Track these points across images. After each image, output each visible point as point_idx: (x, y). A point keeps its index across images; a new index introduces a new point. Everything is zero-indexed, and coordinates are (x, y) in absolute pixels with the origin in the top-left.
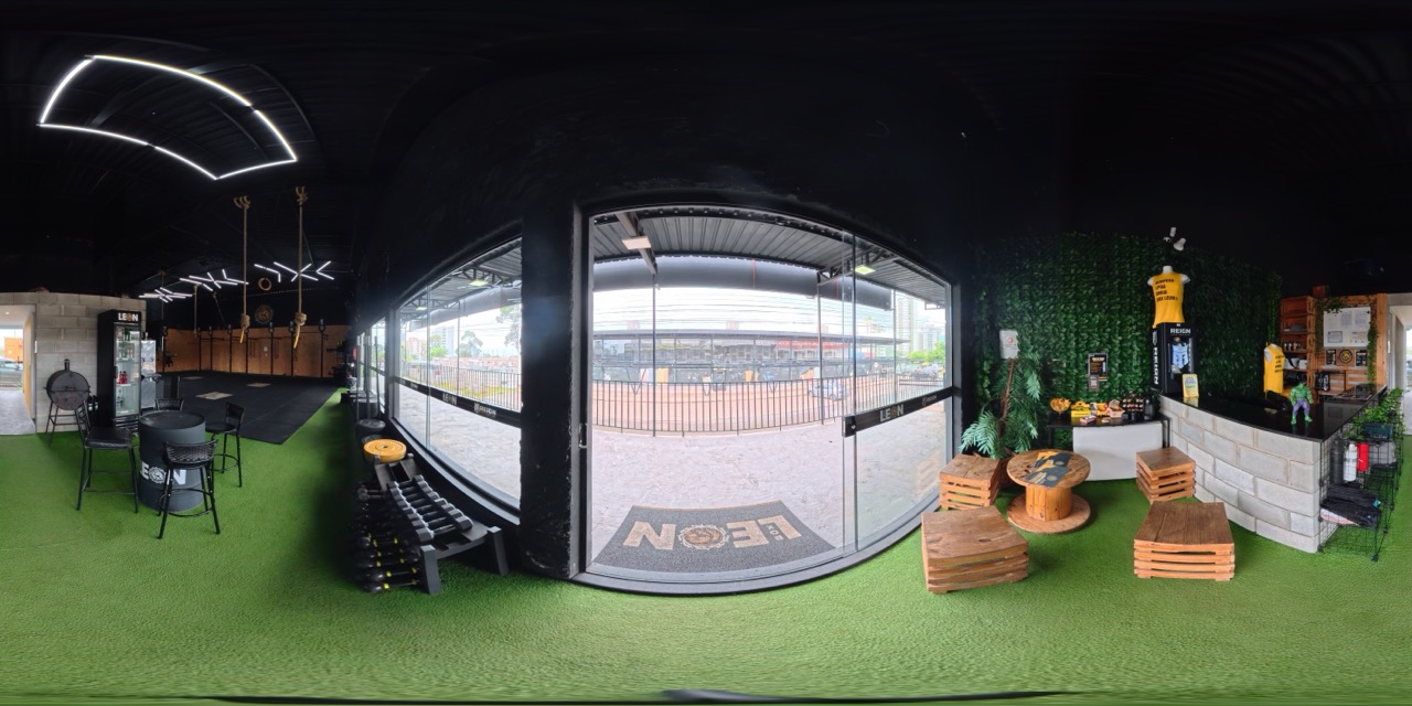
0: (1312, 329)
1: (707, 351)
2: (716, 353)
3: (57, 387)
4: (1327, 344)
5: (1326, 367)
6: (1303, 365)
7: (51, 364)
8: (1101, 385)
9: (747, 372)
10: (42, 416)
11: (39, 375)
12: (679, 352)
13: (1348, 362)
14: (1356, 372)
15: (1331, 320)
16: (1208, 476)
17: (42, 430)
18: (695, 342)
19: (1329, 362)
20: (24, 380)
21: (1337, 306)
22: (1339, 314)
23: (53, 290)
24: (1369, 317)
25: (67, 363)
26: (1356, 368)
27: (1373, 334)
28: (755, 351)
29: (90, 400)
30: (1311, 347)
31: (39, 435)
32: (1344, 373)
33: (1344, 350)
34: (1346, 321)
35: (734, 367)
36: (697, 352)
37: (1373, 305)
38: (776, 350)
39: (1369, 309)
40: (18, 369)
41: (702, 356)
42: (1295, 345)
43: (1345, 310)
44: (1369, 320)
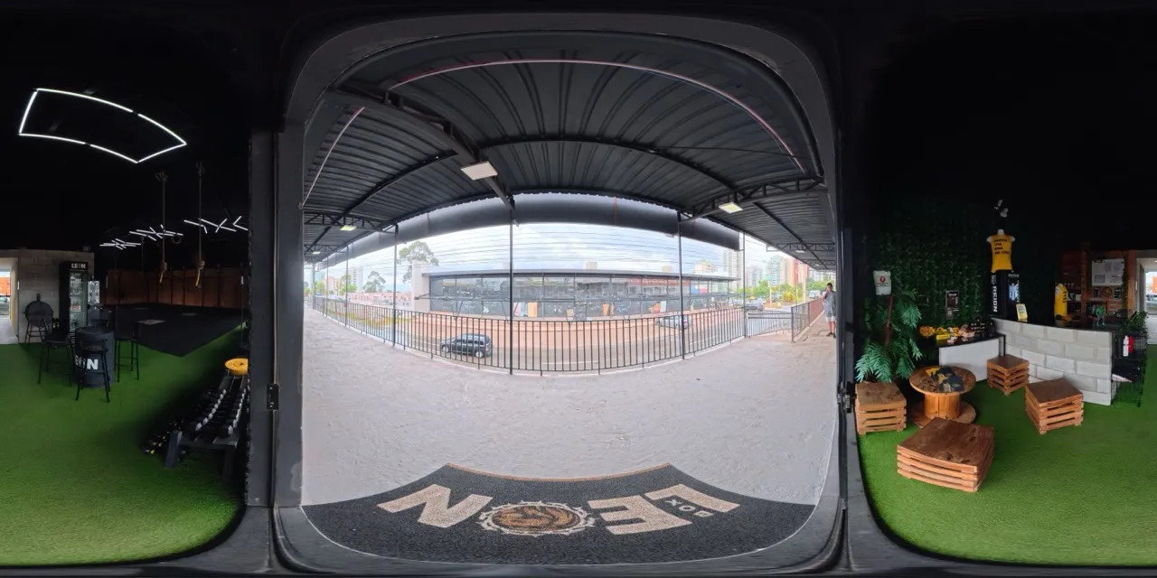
0: (1084, 274)
1: (570, 287)
2: (579, 289)
3: (31, 313)
4: (1094, 284)
5: (1093, 299)
6: (1078, 298)
7: (29, 297)
8: (955, 314)
9: (604, 305)
10: (23, 331)
11: (20, 304)
12: (546, 288)
13: (1108, 296)
14: (1114, 302)
15: (1097, 268)
16: (1039, 368)
17: (22, 341)
18: (561, 280)
19: (1096, 296)
20: (11, 309)
21: (1101, 258)
22: (1103, 263)
23: (30, 247)
24: (1123, 266)
25: (38, 296)
26: (1115, 300)
27: (1126, 278)
28: (611, 287)
29: (54, 321)
30: (1083, 286)
31: (21, 344)
32: (1106, 303)
33: (1106, 288)
34: (1108, 268)
35: (592, 301)
36: (563, 288)
37: (1126, 258)
38: (629, 286)
39: (1123, 260)
40: (6, 301)
41: (566, 292)
42: (1073, 284)
43: (1106, 261)
44: (1123, 267)
